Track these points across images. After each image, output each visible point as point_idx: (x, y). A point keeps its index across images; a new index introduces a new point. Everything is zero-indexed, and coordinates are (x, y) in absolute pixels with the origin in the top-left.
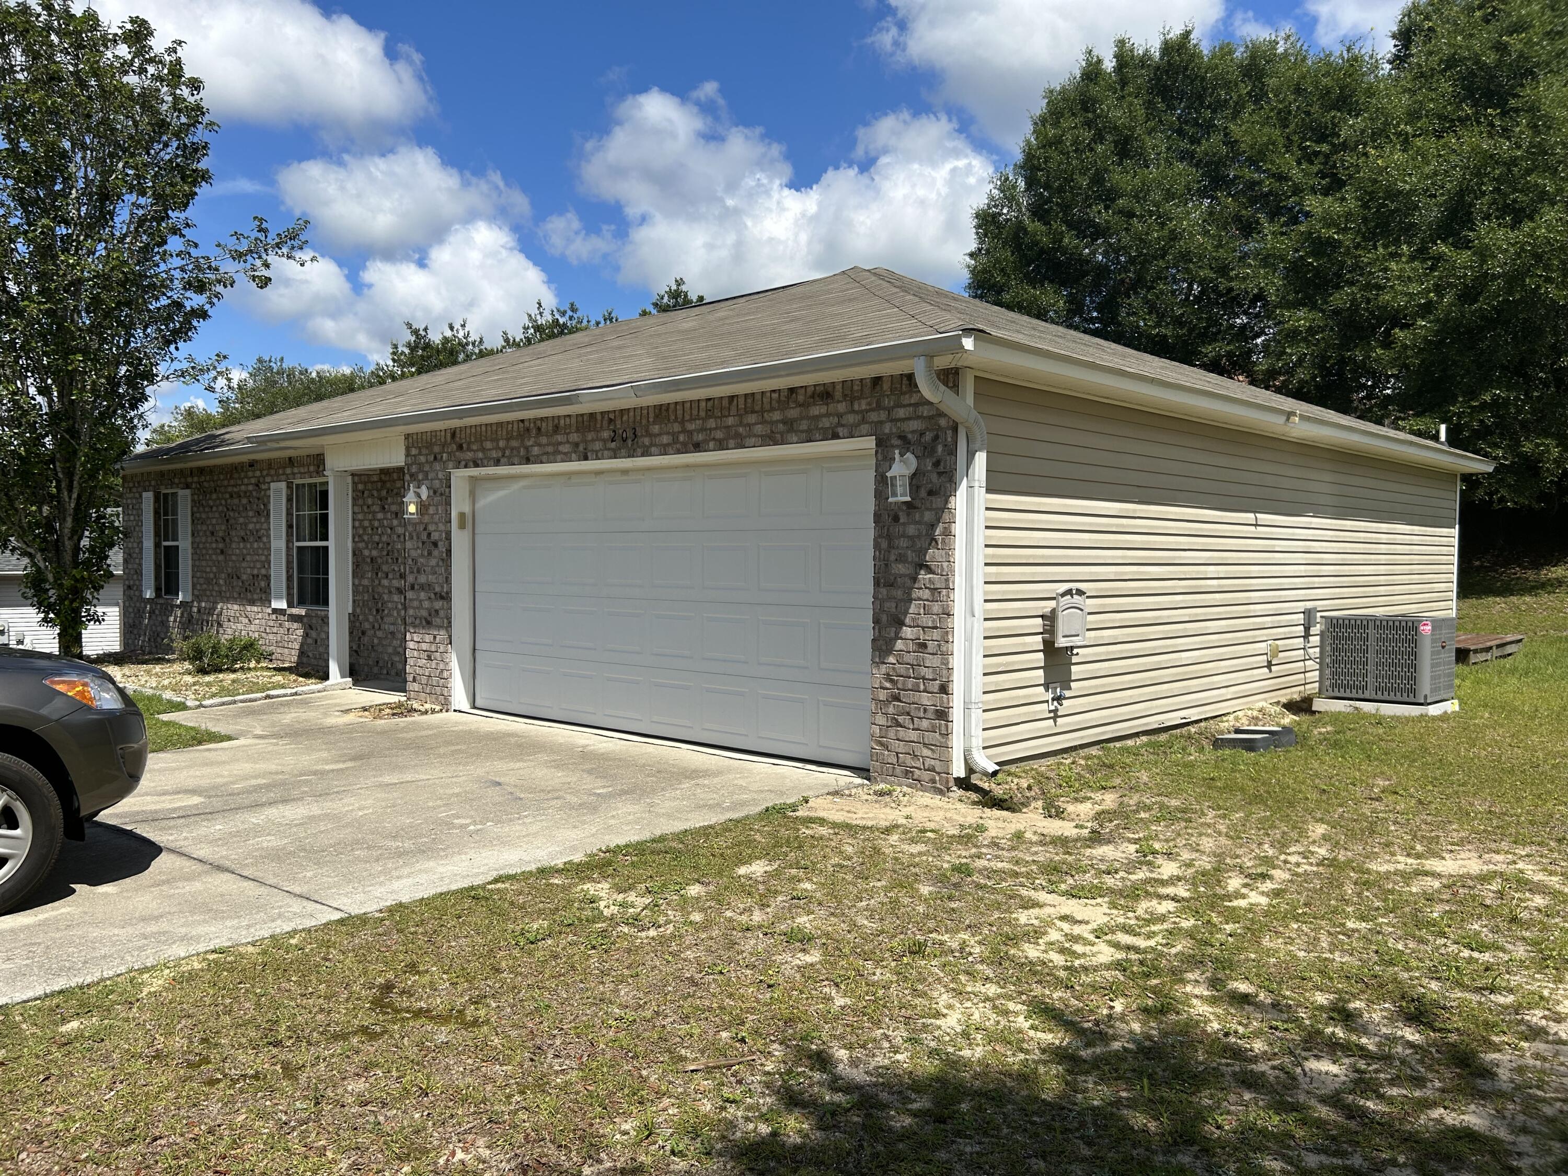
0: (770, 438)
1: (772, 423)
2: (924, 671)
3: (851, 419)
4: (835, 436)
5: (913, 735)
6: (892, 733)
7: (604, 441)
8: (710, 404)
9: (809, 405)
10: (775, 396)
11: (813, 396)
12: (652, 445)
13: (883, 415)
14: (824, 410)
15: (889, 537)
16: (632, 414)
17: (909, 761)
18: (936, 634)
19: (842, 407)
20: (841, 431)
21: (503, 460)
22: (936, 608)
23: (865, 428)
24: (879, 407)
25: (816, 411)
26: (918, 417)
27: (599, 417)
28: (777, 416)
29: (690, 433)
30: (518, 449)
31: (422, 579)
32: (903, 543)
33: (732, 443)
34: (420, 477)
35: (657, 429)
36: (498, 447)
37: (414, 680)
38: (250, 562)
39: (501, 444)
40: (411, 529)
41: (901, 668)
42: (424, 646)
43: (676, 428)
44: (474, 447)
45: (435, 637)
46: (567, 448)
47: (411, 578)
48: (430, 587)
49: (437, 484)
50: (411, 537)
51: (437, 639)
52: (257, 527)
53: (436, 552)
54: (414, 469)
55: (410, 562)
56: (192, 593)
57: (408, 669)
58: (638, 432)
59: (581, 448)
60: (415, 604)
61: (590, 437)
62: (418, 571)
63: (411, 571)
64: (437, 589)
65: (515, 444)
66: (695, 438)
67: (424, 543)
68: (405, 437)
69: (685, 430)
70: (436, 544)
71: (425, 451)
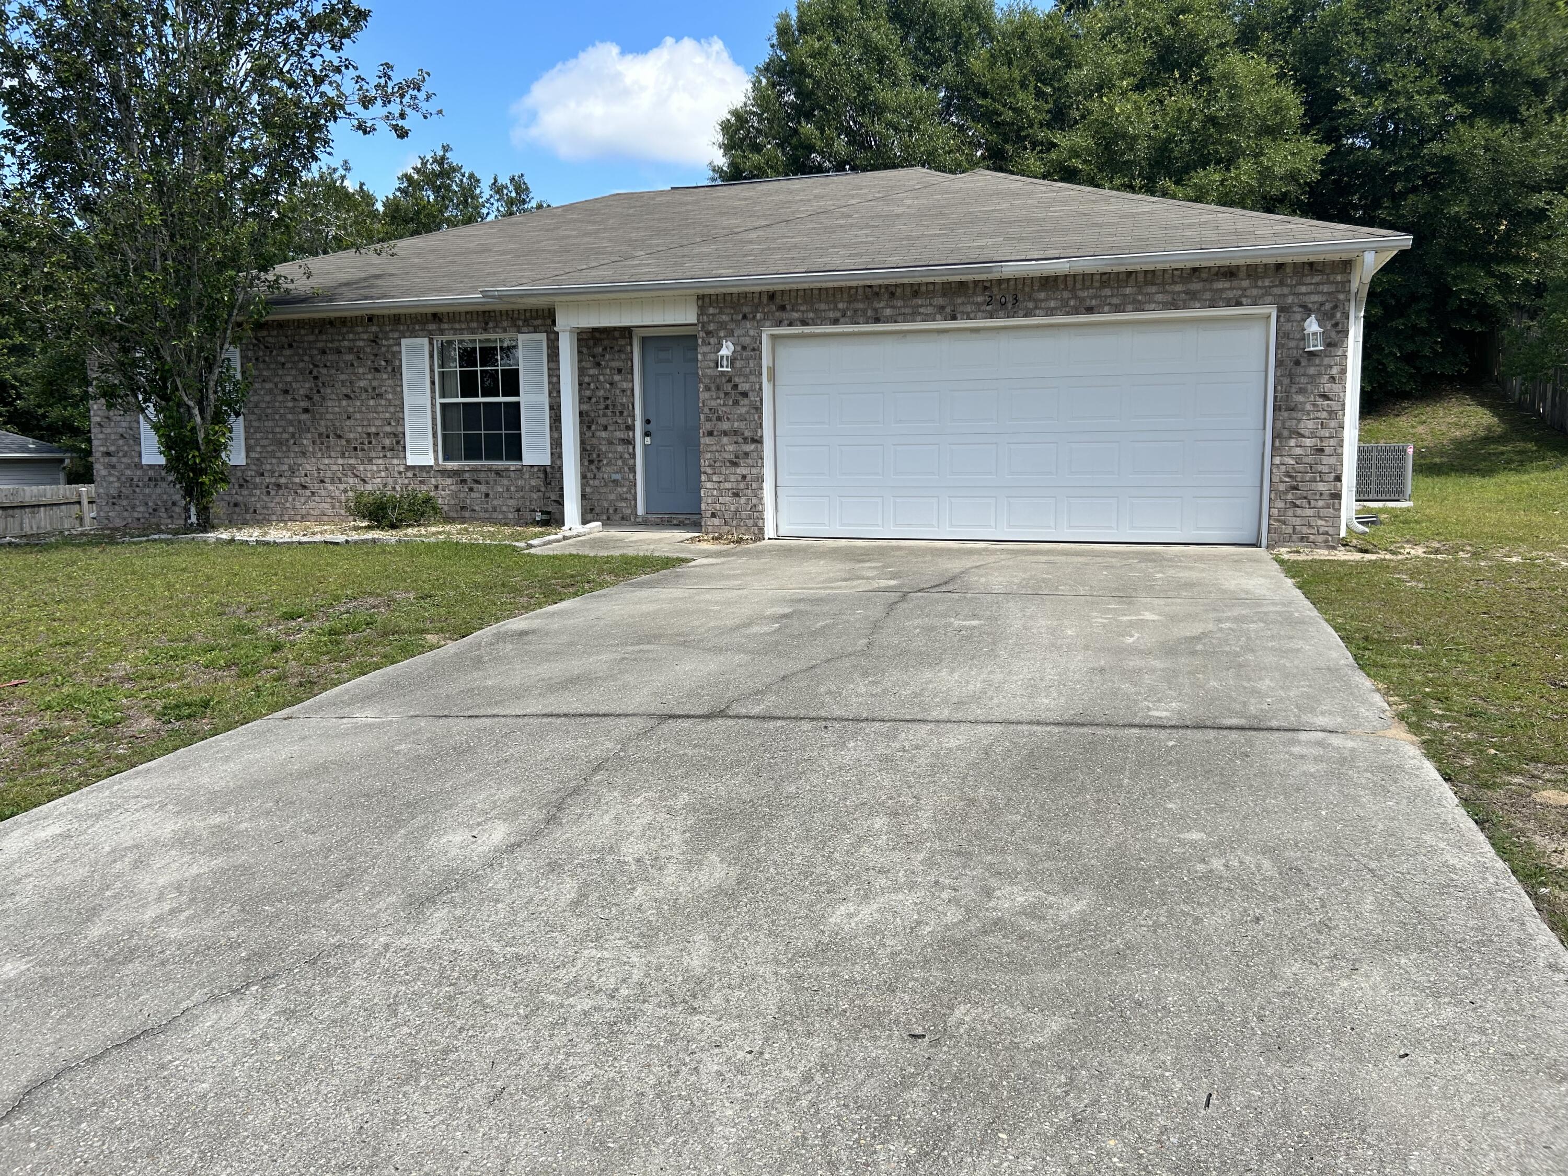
0: (1172, 304)
1: (1173, 293)
2: (1320, 468)
3: (1255, 292)
4: (1239, 304)
5: (1309, 512)
6: (1290, 513)
7: (980, 304)
8: (1105, 277)
9: (1212, 281)
10: (1179, 272)
11: (1217, 274)
12: (1036, 308)
13: (1286, 290)
14: (1227, 285)
15: (1291, 376)
16: (1012, 283)
17: (1305, 530)
18: (1332, 442)
19: (1245, 283)
20: (1244, 300)
21: (842, 320)
22: (1333, 424)
23: (1269, 299)
24: (1282, 284)
25: (1220, 285)
26: (1319, 293)
27: (971, 285)
28: (1178, 288)
29: (1082, 300)
30: (864, 311)
31: (725, 426)
32: (1303, 380)
33: (1130, 307)
34: (722, 334)
35: (1042, 295)
36: (836, 308)
37: (714, 515)
38: (362, 420)
39: (840, 306)
40: (707, 381)
41: (1300, 467)
42: (728, 485)
43: (1066, 295)
44: (803, 308)
45: (744, 477)
46: (930, 310)
47: (708, 426)
48: (736, 433)
49: (746, 340)
50: (707, 389)
51: (749, 478)
52: (375, 383)
53: (745, 401)
54: (712, 327)
55: (706, 410)
56: (247, 456)
57: (703, 506)
58: (1020, 297)
59: (948, 310)
60: (714, 448)
61: (959, 301)
62: (719, 419)
63: (708, 419)
64: (747, 434)
65: (860, 306)
66: (1088, 303)
67: (726, 394)
68: (701, 297)
69: (1075, 297)
70: (745, 395)
71: (728, 311)
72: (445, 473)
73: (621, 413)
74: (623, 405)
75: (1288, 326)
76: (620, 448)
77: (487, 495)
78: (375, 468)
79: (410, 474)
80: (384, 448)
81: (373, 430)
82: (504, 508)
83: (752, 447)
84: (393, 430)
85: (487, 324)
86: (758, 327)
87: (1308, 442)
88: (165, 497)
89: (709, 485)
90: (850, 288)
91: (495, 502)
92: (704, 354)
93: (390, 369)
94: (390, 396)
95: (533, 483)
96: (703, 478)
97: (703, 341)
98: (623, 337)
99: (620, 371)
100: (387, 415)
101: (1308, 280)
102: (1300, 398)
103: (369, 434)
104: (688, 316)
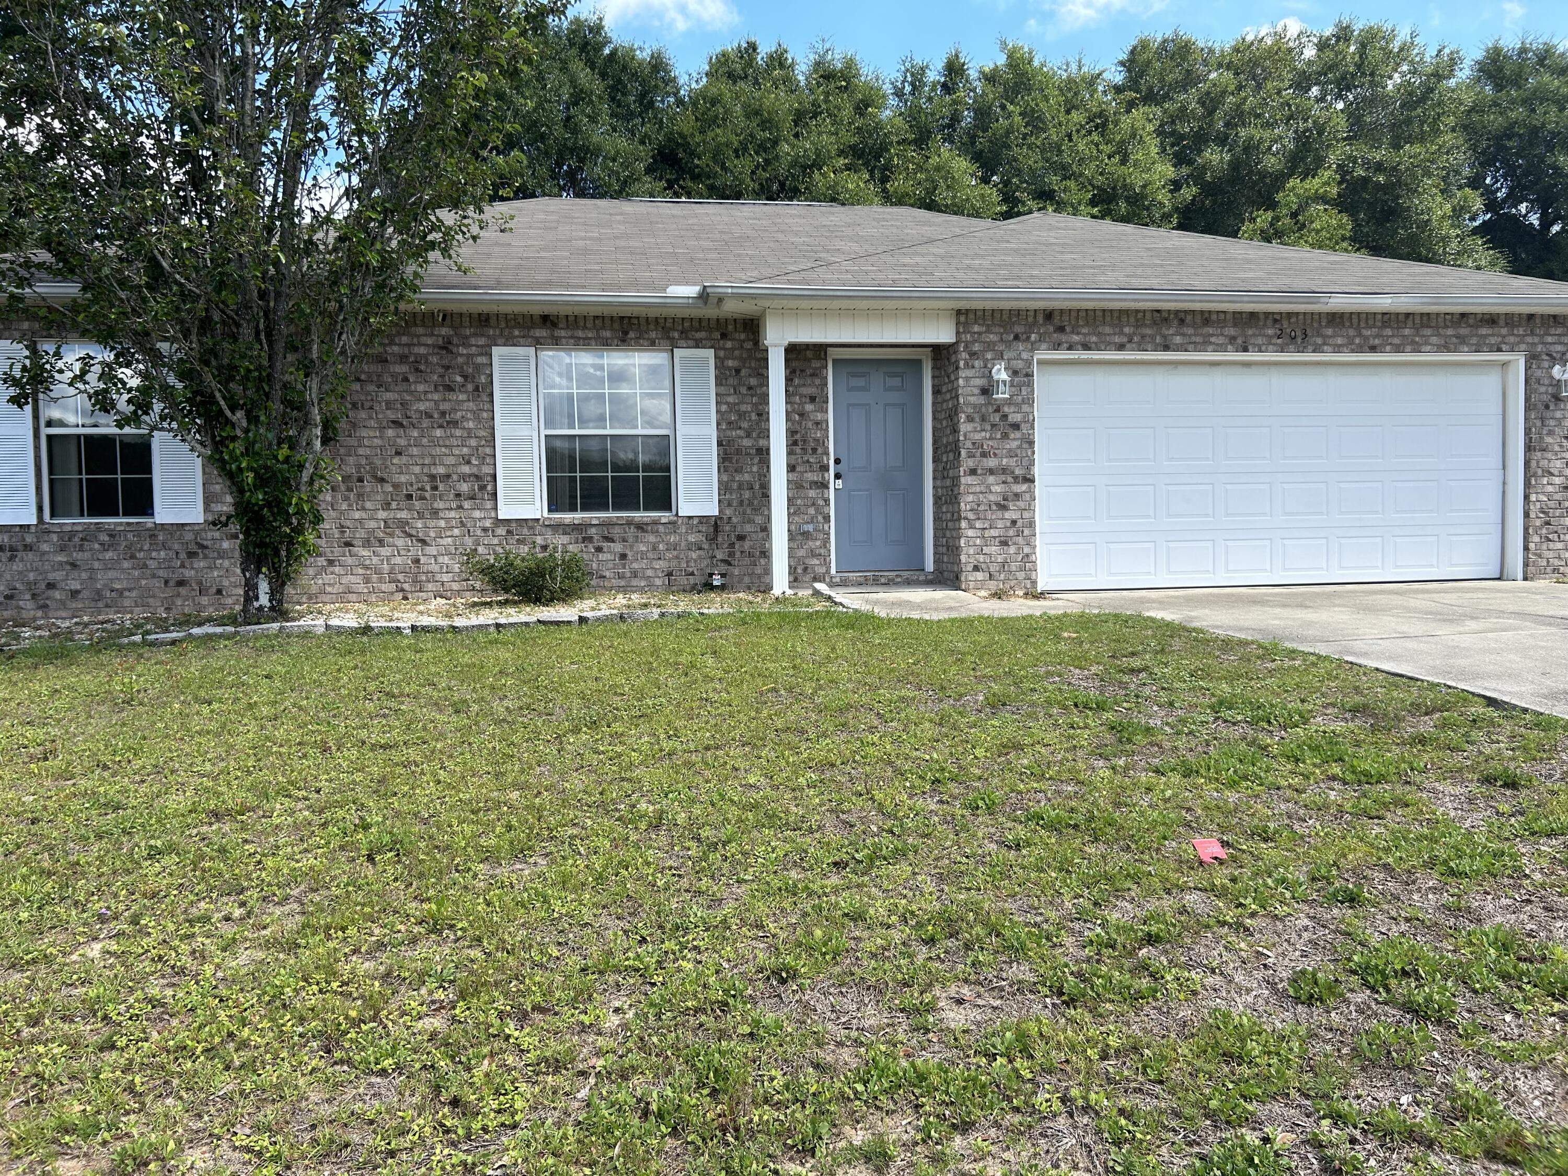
0: (1445, 347)
1: (1447, 336)
2: (1565, 504)
3: (1512, 339)
4: (1499, 350)
6: (1544, 546)
7: (1270, 337)
8: (1386, 317)
9: (1478, 327)
10: (1448, 317)
11: (1481, 321)
12: (1325, 344)
13: (1536, 340)
14: (1490, 331)
15: (1543, 419)
16: (1301, 317)
17: (1557, 562)
19: (1504, 331)
20: (1504, 347)
21: (1128, 346)
23: (1521, 345)
24: (1532, 333)
25: (1484, 331)
26: (1561, 343)
27: (1262, 317)
28: (1450, 332)
29: (1366, 338)
30: (1153, 337)
31: (992, 463)
32: (1552, 423)
33: (1409, 348)
34: (989, 356)
35: (1330, 332)
36: (1121, 333)
37: (976, 568)
38: (422, 456)
39: (1127, 330)
40: (970, 410)
41: (1552, 504)
42: (994, 533)
43: (1351, 332)
44: (1085, 330)
45: (1014, 522)
46: (1221, 340)
47: (971, 463)
48: (1004, 471)
49: (1019, 364)
50: (970, 419)
51: (1019, 523)
52: (445, 406)
53: (1018, 434)
54: (976, 347)
55: (969, 444)
56: (207, 509)
57: (963, 558)
58: (1309, 332)
59: (1239, 341)
60: (978, 489)
61: (1250, 332)
62: (984, 455)
63: (971, 456)
64: (1018, 472)
65: (1148, 331)
66: (1372, 342)
67: (993, 426)
68: (959, 312)
69: (1360, 335)
70: (1016, 426)
71: (997, 329)
72: (557, 527)
73: (814, 450)
74: (816, 440)
75: (1538, 373)
76: (812, 493)
77: (623, 556)
78: (442, 523)
79: (501, 531)
80: (458, 495)
81: (441, 470)
82: (649, 573)
83: (1024, 487)
84: (475, 470)
85: (626, 333)
86: (1032, 350)
87: (1557, 480)
88: (32, 576)
89: (970, 533)
90: (1137, 311)
91: (635, 565)
92: (967, 379)
93: (470, 387)
94: (471, 425)
95: (692, 538)
96: (964, 524)
97: (967, 365)
98: (819, 358)
99: (813, 399)
100: (465, 450)
101: (1552, 331)
102: (1549, 440)
103: (433, 477)
104: (944, 334)
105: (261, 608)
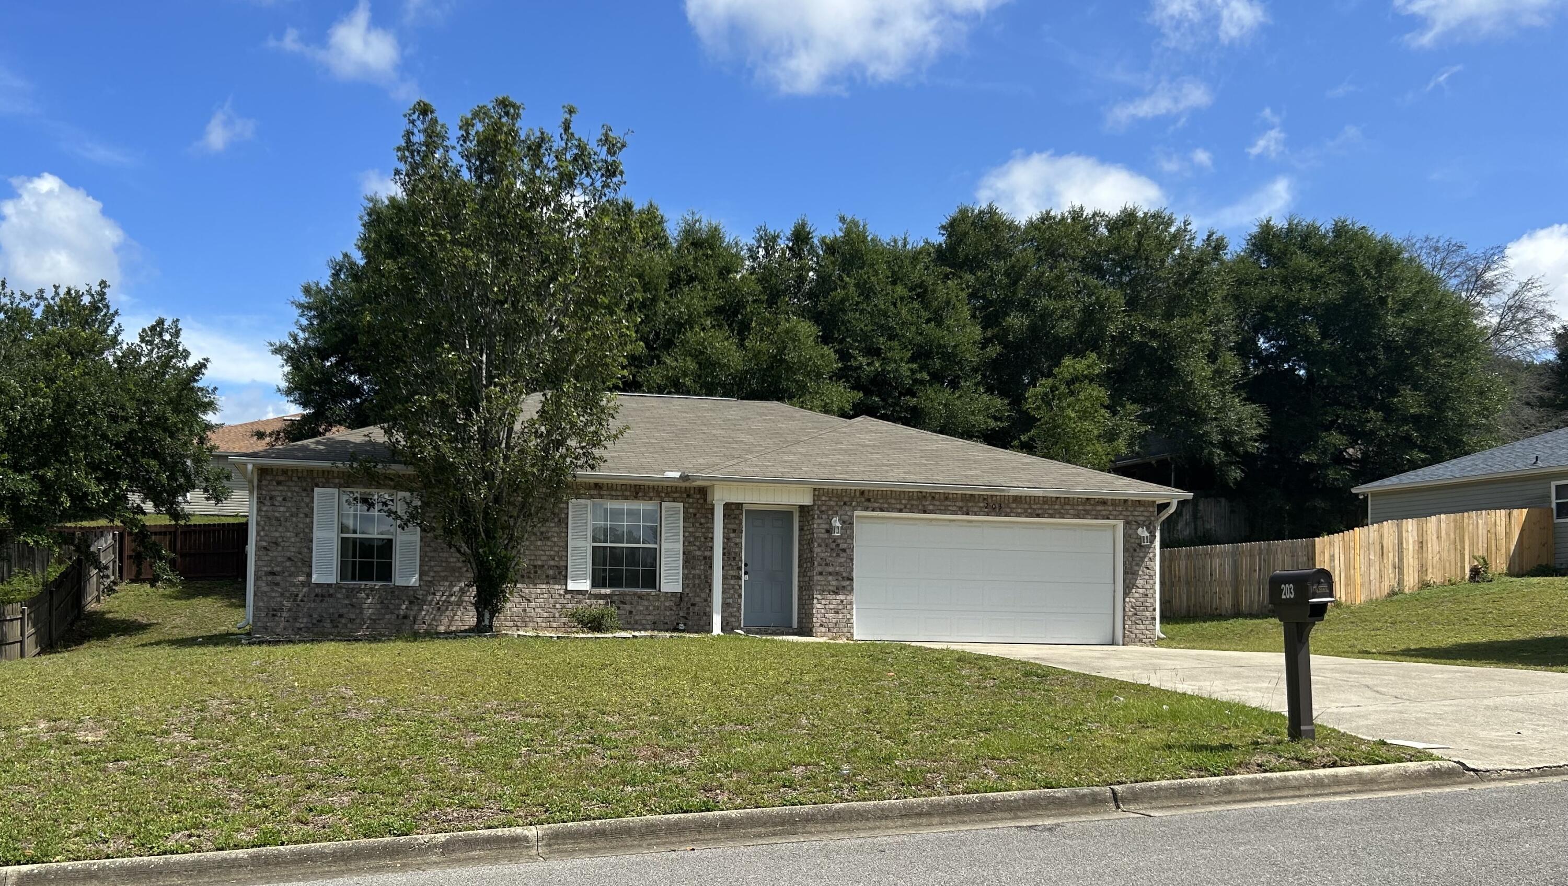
0: (1077, 516)
1: (1078, 510)
2: (1147, 604)
3: (1115, 513)
4: (1108, 518)
5: (1143, 627)
6: (1134, 628)
7: (981, 507)
8: (1045, 498)
9: (1095, 506)
10: (1079, 499)
11: (1097, 503)
12: (1011, 512)
13: (1129, 513)
14: (1102, 508)
15: (1132, 557)
16: (998, 497)
17: (1141, 636)
18: (1151, 591)
19: (1111, 508)
20: (1110, 516)
21: (904, 510)
22: (1151, 582)
23: (1121, 517)
24: (1127, 510)
25: (1099, 508)
26: (1142, 517)
27: (977, 496)
28: (1080, 508)
29: (1034, 509)
30: (918, 506)
31: (831, 569)
32: (1138, 559)
33: (1057, 516)
34: (830, 513)
35: (1014, 505)
36: (901, 503)
37: (821, 625)
38: (530, 555)
39: (903, 502)
40: (820, 541)
41: (1138, 604)
42: (831, 606)
43: (1026, 506)
44: (881, 501)
45: (842, 601)
46: (954, 508)
47: (820, 569)
48: (837, 573)
49: (846, 518)
50: (820, 546)
51: (845, 602)
52: (543, 529)
53: (845, 555)
54: (824, 508)
55: (819, 559)
56: (420, 579)
57: (815, 619)
58: (1003, 505)
59: (964, 509)
60: (823, 583)
61: (970, 504)
62: (827, 565)
63: (820, 565)
64: (844, 575)
65: (915, 503)
66: (1037, 512)
67: (832, 549)
68: (815, 489)
69: (1031, 508)
70: (844, 550)
71: (834, 499)
72: (596, 596)
73: (734, 559)
74: (736, 553)
75: (1130, 532)
76: (732, 582)
77: (631, 612)
78: (539, 591)
79: (568, 596)
80: (547, 576)
81: (539, 563)
82: (644, 622)
83: (848, 583)
84: (556, 564)
85: (637, 493)
86: (853, 510)
87: (1141, 591)
88: (331, 610)
89: (819, 606)
90: (909, 492)
91: (637, 617)
92: (819, 524)
93: (556, 520)
94: (556, 539)
95: (667, 604)
96: (815, 601)
97: (818, 517)
98: (738, 509)
99: (734, 531)
100: (552, 553)
101: (1138, 509)
102: (1137, 568)
103: (535, 566)
104: (807, 501)
105: (485, 626)
